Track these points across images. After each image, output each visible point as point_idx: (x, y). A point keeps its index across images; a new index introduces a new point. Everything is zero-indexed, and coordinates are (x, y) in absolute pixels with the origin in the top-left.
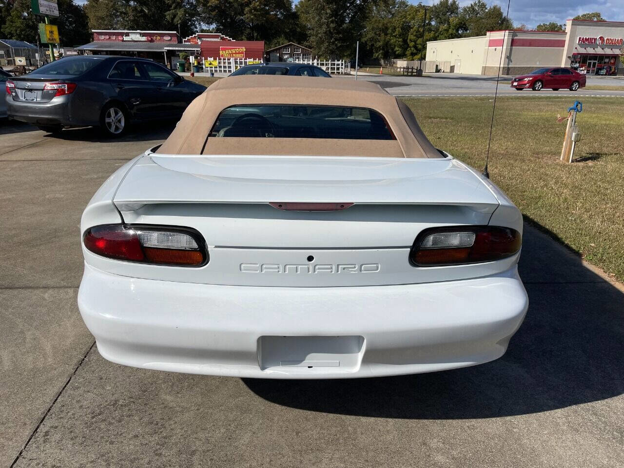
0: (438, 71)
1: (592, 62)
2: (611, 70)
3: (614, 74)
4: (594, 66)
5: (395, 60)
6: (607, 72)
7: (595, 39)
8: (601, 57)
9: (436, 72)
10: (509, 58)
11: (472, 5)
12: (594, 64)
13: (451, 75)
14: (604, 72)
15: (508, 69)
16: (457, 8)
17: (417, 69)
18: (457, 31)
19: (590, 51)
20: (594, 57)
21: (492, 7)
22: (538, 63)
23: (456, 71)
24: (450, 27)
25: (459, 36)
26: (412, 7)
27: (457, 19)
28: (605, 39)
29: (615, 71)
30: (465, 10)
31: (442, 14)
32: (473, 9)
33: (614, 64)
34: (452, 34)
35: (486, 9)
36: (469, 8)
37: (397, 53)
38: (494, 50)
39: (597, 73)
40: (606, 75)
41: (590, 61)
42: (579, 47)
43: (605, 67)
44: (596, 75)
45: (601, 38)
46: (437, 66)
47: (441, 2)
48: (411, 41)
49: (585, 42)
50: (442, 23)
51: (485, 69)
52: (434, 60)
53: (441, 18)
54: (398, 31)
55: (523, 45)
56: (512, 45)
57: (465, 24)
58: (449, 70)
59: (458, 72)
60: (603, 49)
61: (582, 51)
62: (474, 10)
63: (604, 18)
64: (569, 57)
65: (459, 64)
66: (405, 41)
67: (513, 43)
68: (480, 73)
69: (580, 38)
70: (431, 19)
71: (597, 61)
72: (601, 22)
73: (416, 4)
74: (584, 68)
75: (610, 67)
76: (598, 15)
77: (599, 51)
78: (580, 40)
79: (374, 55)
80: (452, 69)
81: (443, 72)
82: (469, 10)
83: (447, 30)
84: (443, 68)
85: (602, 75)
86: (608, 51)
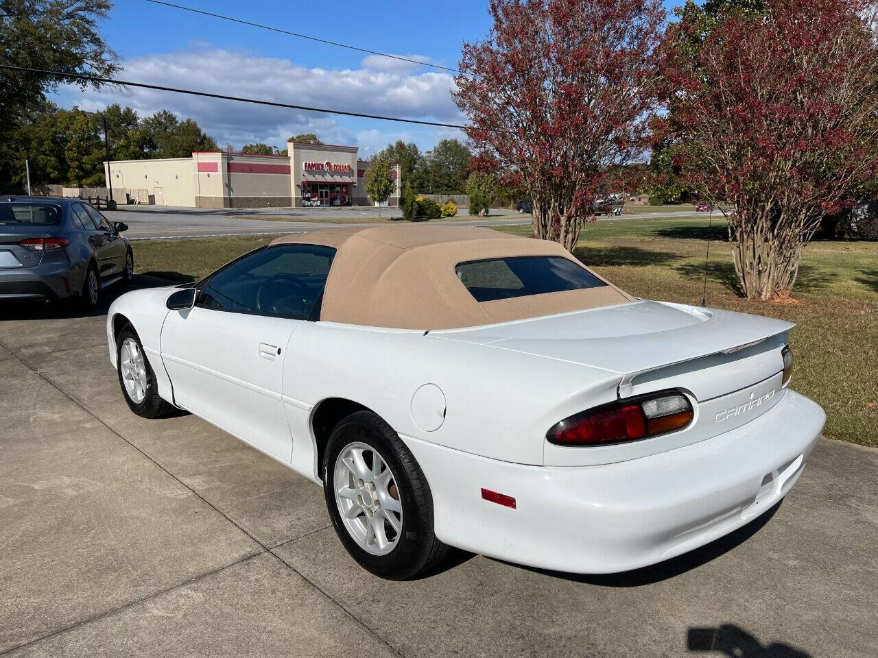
0: (131, 202)
1: (324, 191)
2: (345, 200)
3: (349, 204)
4: (326, 196)
5: (50, 186)
6: (341, 202)
7: (322, 165)
8: (332, 186)
9: (128, 204)
10: (228, 186)
11: (155, 116)
12: (326, 193)
13: (151, 207)
14: (338, 202)
15: (231, 200)
16: (135, 119)
17: (107, 200)
18: (142, 148)
19: (319, 178)
20: (324, 185)
21: (185, 121)
22: (264, 193)
23: (158, 202)
24: (130, 142)
25: (147, 157)
26: (62, 111)
27: (138, 133)
28: (333, 165)
29: (349, 202)
30: (147, 122)
31: (115, 125)
32: (159, 121)
33: (346, 193)
34: (134, 152)
35: (177, 122)
36: (152, 120)
37: (52, 175)
38: (207, 177)
39: (332, 204)
40: (341, 206)
41: (321, 190)
42: (306, 174)
43: (338, 197)
44: (330, 206)
45: (327, 163)
46: (128, 195)
47: (109, 109)
48: (72, 160)
49: (313, 168)
50: (116, 136)
51: (199, 199)
52: (121, 187)
53: (113, 131)
54: (47, 145)
55: (242, 171)
56: (229, 170)
57: (151, 140)
58: (147, 201)
59: (161, 204)
60: (332, 176)
61: (311, 178)
62: (160, 123)
63: (321, 141)
64: (298, 186)
65: (161, 193)
66: (62, 160)
67: (230, 168)
68: (194, 205)
69: (306, 164)
70: (97, 130)
71: (328, 191)
72: (319, 146)
73: (69, 108)
74: (316, 199)
75: (344, 197)
76: (314, 138)
77: (328, 178)
78: (306, 166)
79: (13, 178)
80: (152, 199)
81: (139, 203)
82: (153, 123)
83: (126, 147)
84: (137, 198)
85: (338, 206)
86: (338, 179)
